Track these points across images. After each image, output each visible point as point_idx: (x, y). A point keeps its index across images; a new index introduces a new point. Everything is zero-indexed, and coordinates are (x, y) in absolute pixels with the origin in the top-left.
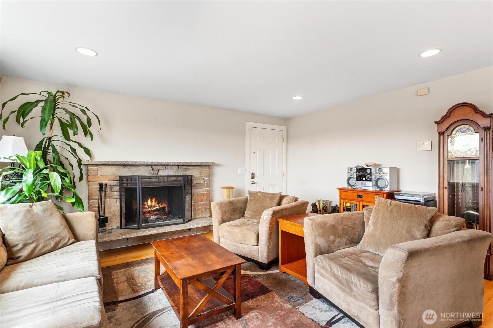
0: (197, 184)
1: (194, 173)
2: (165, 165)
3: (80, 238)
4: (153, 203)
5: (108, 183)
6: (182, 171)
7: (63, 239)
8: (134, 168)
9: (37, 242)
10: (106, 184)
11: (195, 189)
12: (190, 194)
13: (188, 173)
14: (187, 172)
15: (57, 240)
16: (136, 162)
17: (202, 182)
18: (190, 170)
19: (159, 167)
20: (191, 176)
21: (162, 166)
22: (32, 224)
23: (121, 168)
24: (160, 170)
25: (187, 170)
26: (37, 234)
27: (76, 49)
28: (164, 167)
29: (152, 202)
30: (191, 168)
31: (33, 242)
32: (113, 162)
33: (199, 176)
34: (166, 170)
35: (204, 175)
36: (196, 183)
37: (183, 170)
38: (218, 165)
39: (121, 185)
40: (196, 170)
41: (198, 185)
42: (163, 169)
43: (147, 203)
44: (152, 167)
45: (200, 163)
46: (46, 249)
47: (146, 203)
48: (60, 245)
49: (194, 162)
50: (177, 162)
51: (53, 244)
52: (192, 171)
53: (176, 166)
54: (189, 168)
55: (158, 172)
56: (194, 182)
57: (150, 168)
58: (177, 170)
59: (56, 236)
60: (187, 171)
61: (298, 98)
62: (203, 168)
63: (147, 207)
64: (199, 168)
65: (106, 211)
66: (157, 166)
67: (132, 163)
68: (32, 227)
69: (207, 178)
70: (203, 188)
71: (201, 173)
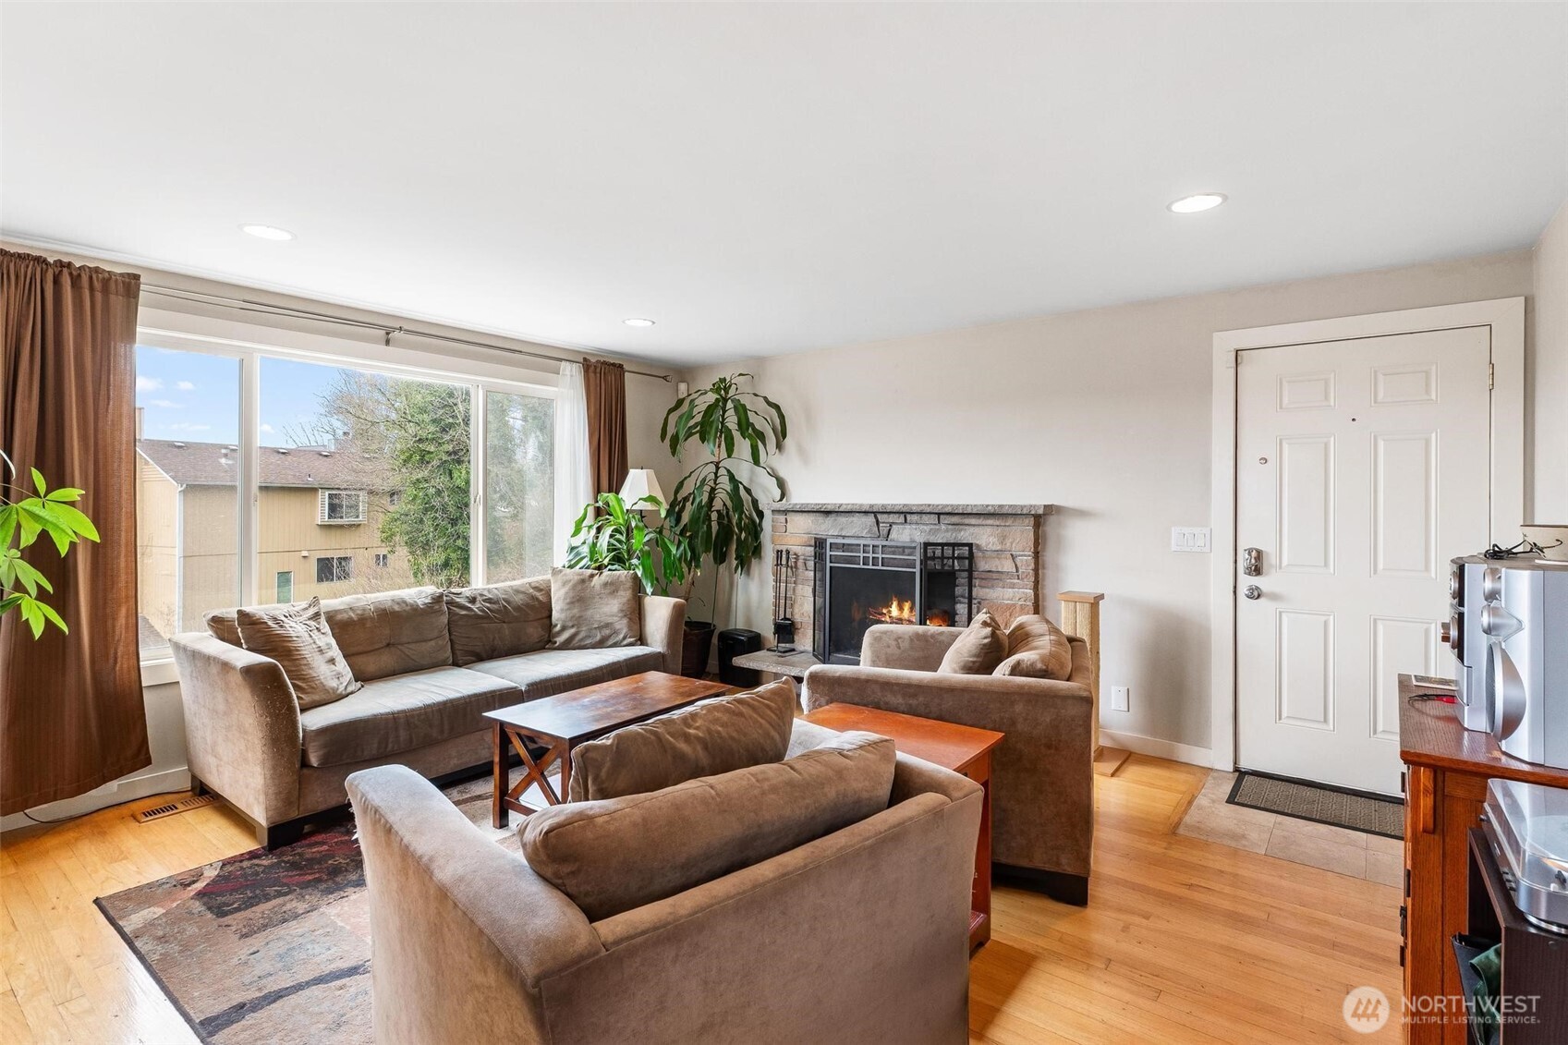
0: (990, 574)
1: (984, 537)
2: (905, 514)
3: (649, 641)
4: (906, 614)
5: (794, 549)
6: (947, 531)
7: (616, 632)
8: (843, 520)
9: (578, 628)
10: (788, 552)
11: (988, 588)
12: (966, 601)
13: (965, 536)
14: (962, 533)
15: (607, 632)
16: (841, 505)
17: (1007, 566)
18: (972, 529)
19: (892, 518)
20: (970, 545)
21: (898, 515)
22: (578, 601)
23: (820, 518)
24: (894, 526)
25: (961, 527)
26: (580, 617)
27: (623, 322)
28: (901, 519)
29: (901, 608)
30: (973, 521)
31: (573, 626)
32: (802, 504)
33: (999, 548)
34: (908, 526)
35: (1014, 545)
36: (987, 568)
37: (950, 527)
38: (1081, 514)
39: (819, 556)
40: (989, 530)
41: (995, 576)
42: (901, 524)
43: (890, 612)
44: (876, 517)
45: (992, 506)
46: (588, 641)
47: (884, 611)
48: (610, 642)
49: (975, 506)
50: (929, 505)
51: (598, 638)
52: (976, 530)
53: (932, 516)
54: (967, 521)
55: (890, 530)
56: (982, 565)
57: (871, 519)
58: (932, 527)
59: (607, 625)
60: (960, 531)
61: (1196, 204)
62: (1009, 522)
63: (888, 619)
64: (998, 523)
65: (796, 610)
66: (886, 516)
67: (849, 508)
68: (577, 604)
69: (1025, 556)
70: (1013, 586)
71: (1003, 539)
